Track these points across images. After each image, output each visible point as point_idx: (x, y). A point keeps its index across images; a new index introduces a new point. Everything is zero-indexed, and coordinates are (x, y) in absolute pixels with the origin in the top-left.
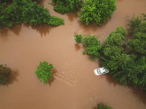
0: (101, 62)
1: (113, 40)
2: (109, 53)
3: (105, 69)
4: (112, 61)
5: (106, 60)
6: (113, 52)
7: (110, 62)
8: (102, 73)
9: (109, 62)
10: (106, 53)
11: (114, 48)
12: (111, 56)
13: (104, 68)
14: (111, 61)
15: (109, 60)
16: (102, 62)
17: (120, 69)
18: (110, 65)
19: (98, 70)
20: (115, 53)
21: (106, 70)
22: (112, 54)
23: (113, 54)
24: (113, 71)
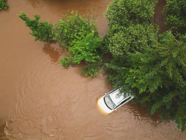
0: (108, 78)
1: (125, 6)
2: (122, 49)
3: (123, 94)
4: (138, 68)
5: (119, 69)
6: (133, 41)
7: (131, 71)
8: (117, 105)
9: (129, 74)
10: (115, 50)
11: (134, 29)
12: (129, 53)
13: (121, 92)
14: (133, 68)
15: (128, 67)
16: (110, 76)
17: (166, 87)
18: (135, 82)
19: (107, 99)
20: (140, 44)
21: (125, 96)
22: (133, 48)
23: (135, 48)
24: (145, 94)
